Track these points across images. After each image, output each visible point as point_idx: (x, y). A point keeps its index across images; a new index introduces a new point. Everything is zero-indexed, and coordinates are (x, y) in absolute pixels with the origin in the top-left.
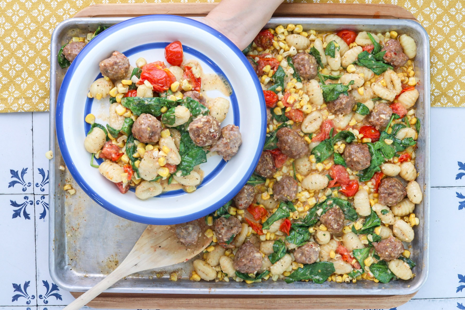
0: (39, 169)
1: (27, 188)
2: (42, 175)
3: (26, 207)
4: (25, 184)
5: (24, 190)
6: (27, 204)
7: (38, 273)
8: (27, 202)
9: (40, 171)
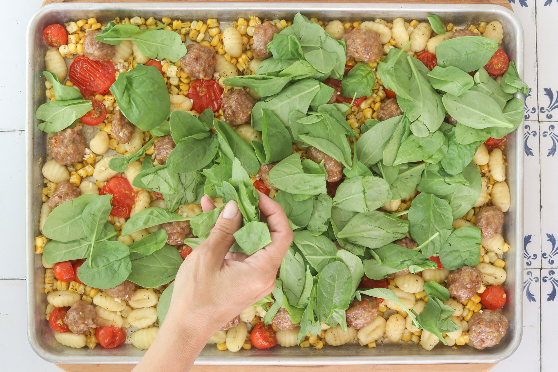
0: (532, 154)
1: (548, 130)
2: (528, 147)
3: (550, 105)
4: (551, 135)
5: (552, 127)
6: (548, 109)
7: (533, 17)
8: (549, 111)
9: (531, 152)
